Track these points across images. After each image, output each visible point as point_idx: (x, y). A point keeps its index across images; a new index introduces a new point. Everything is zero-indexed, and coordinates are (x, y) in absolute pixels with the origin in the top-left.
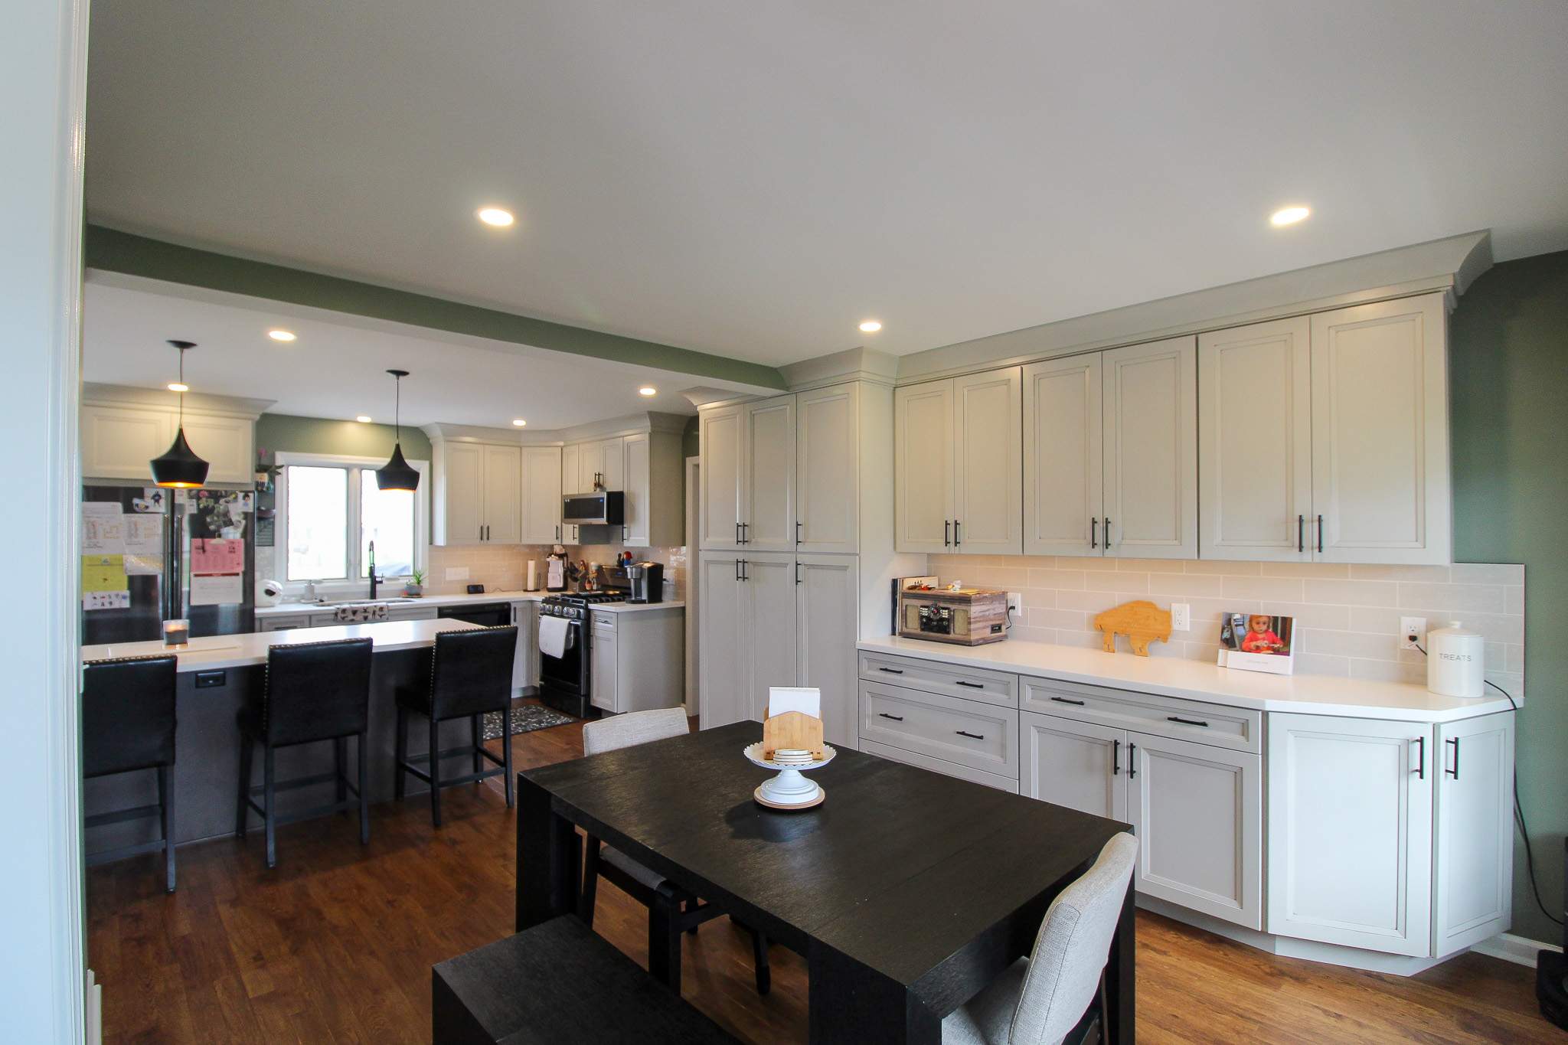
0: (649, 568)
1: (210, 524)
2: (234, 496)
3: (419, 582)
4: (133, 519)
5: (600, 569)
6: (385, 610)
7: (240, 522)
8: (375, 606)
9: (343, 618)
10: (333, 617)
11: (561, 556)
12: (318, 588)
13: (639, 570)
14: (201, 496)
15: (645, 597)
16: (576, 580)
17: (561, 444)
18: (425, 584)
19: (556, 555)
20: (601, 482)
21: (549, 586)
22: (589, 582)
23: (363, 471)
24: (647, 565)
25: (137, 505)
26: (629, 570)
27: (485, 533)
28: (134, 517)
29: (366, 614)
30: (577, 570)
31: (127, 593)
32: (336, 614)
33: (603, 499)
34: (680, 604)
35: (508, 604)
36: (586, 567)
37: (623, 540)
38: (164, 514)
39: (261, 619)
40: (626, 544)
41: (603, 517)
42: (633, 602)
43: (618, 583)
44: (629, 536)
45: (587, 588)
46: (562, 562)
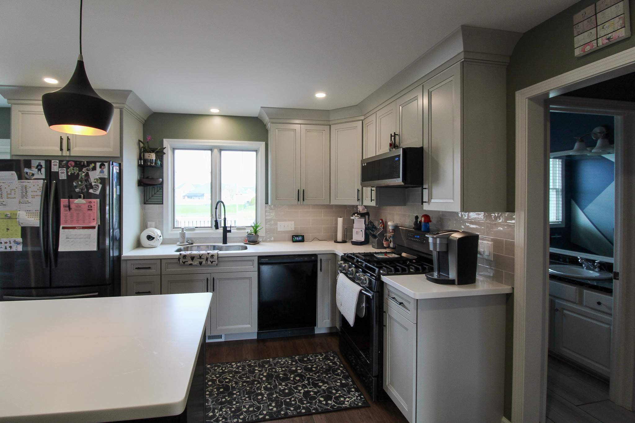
0: (460, 239)
1: (76, 187)
2: (93, 165)
3: (256, 232)
4: (25, 184)
5: (396, 228)
6: (216, 257)
7: (97, 185)
8: (208, 253)
9: (184, 263)
10: (177, 261)
11: (362, 215)
12: (188, 234)
13: (445, 242)
14: (70, 166)
15: (453, 274)
16: (375, 237)
17: (363, 118)
18: (261, 233)
19: (358, 214)
20: (397, 143)
21: (353, 240)
22: (386, 240)
23: (222, 152)
24: (456, 236)
25: (27, 173)
26: (431, 240)
27: (301, 196)
28: (25, 182)
29: (201, 260)
30: (376, 228)
31: (20, 240)
32: (179, 259)
33: (399, 156)
34: (505, 289)
35: (315, 255)
36: (385, 226)
37: (422, 202)
38: (44, 179)
39: (126, 260)
40: (426, 207)
41: (399, 177)
42: (437, 281)
43: (416, 247)
44: (430, 197)
45: (385, 246)
46: (363, 220)
